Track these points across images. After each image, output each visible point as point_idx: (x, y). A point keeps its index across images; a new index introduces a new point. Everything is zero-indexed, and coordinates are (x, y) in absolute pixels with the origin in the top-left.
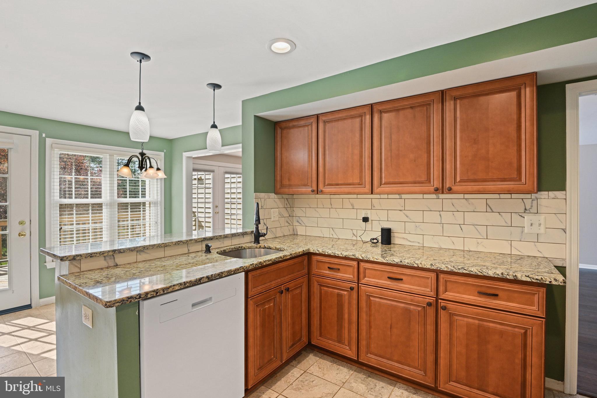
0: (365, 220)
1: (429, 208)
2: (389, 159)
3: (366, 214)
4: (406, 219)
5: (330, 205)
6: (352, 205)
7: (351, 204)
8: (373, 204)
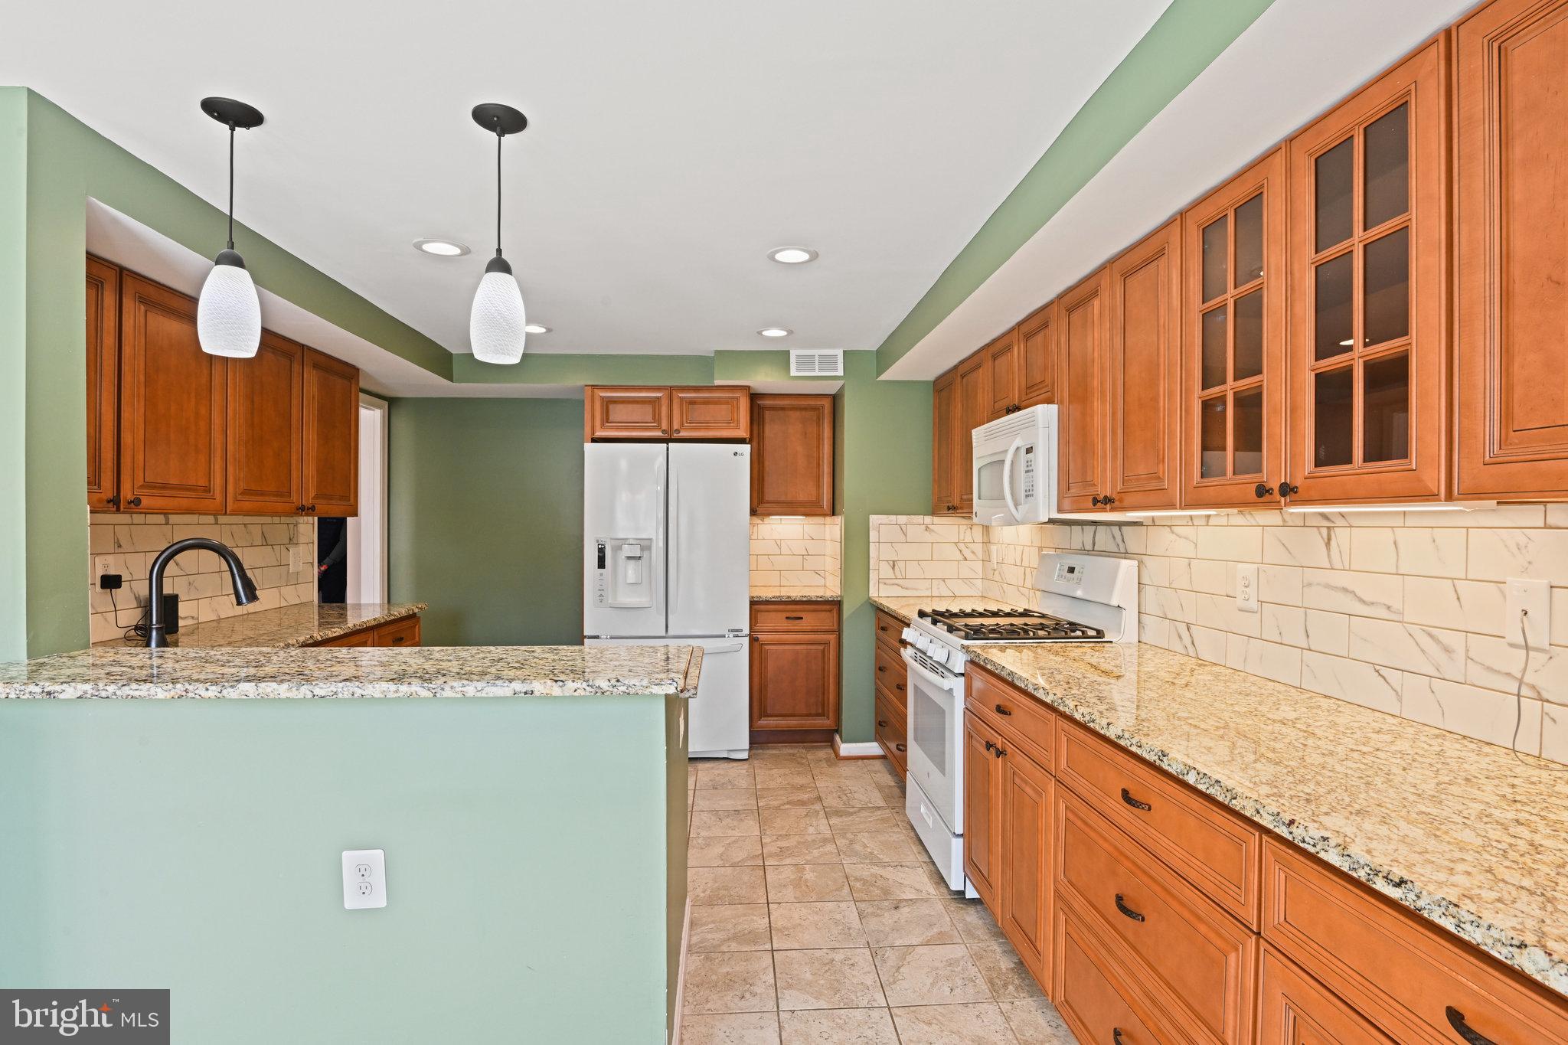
3: (117, 567)
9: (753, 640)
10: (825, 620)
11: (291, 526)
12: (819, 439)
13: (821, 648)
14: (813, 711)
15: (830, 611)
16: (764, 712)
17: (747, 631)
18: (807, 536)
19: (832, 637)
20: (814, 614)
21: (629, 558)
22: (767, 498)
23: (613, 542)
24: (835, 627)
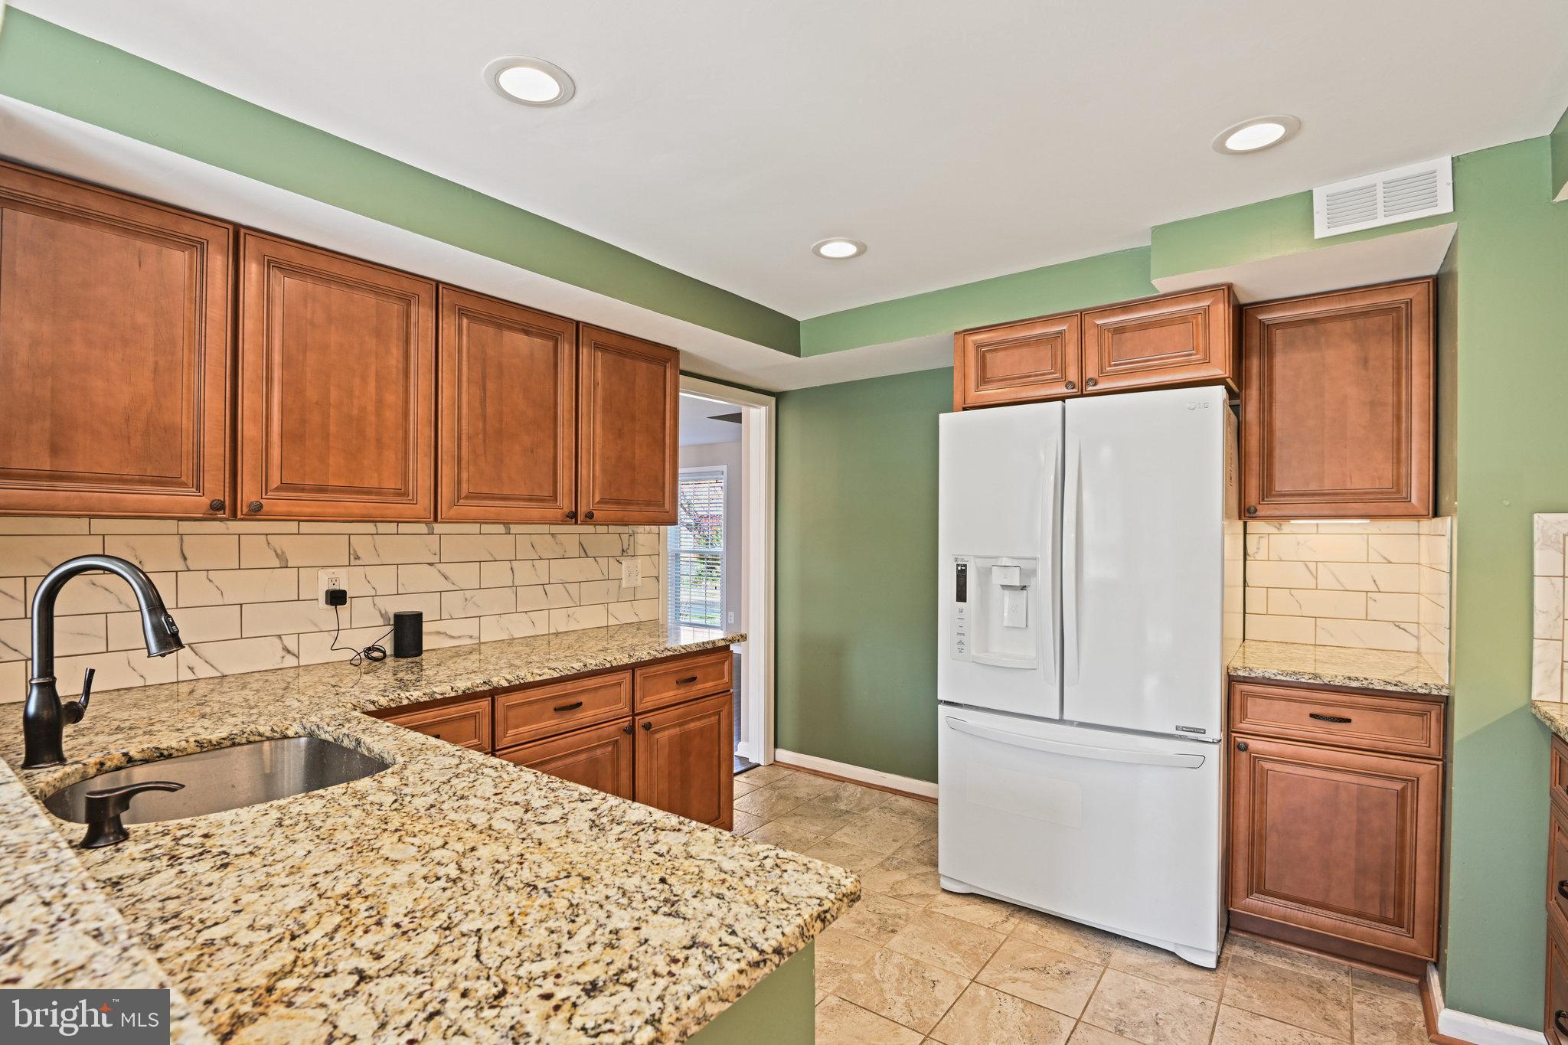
0: (336, 598)
1: (492, 555)
2: (481, 436)
3: (334, 581)
4: (446, 585)
5: (182, 561)
6: (281, 556)
7: (275, 551)
8: (355, 551)
9: (1233, 748)
10: (1412, 733)
11: (625, 537)
12: (1400, 369)
13: (1398, 786)
14: (1374, 911)
15: (1422, 714)
16: (1258, 884)
17: (1215, 731)
18: (1374, 557)
19: (1426, 771)
20: (1380, 716)
21: (1004, 587)
22: (1279, 486)
23: (980, 563)
24: (1434, 750)
